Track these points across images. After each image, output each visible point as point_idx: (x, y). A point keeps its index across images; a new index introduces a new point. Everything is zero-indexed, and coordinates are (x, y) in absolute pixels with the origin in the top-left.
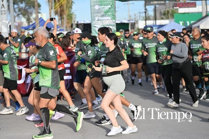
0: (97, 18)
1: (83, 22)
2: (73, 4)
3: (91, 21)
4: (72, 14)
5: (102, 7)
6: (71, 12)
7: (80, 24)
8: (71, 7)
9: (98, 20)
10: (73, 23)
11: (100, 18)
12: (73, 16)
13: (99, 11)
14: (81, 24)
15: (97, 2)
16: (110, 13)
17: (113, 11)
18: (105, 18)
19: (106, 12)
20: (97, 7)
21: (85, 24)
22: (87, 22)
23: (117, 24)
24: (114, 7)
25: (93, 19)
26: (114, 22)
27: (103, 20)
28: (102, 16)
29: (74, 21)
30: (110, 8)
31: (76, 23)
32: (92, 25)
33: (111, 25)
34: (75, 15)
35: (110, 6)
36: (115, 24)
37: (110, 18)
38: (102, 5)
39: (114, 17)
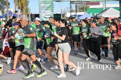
0: (42, 11)
1: (34, 13)
2: (29, 3)
3: (39, 13)
4: (28, 9)
5: (46, 5)
6: (28, 8)
7: (33, 14)
8: (28, 5)
9: (43, 12)
10: (29, 14)
11: (45, 11)
12: (29, 10)
13: (44, 7)
14: (34, 14)
15: (42, 2)
16: (50, 8)
17: (52, 7)
18: (47, 11)
19: (48, 8)
20: (42, 5)
21: (35, 15)
22: (37, 13)
23: (54, 14)
24: (52, 5)
25: (40, 11)
26: (52, 13)
27: (46, 12)
28: (46, 10)
29: (30, 13)
30: (50, 5)
31: (30, 14)
32: (40, 15)
33: (51, 15)
34: (30, 9)
35: (50, 4)
36: (53, 14)
37: (50, 11)
38: (45, 3)
39: (52, 11)
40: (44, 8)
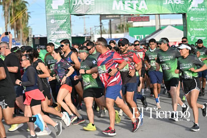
0: (52, 32)
1: (39, 36)
2: (29, 18)
3: (47, 35)
4: (28, 28)
5: (58, 21)
6: (28, 26)
7: (36, 38)
8: (27, 21)
9: (54, 34)
10: (30, 37)
11: (56, 32)
12: (30, 30)
13: (54, 25)
14: (38, 38)
15: (52, 16)
16: (66, 27)
17: (68, 25)
18: (60, 32)
19: (62, 26)
20: (52, 21)
21: (40, 38)
22: (44, 35)
23: (72, 38)
24: (69, 21)
25: (48, 32)
26: (69, 36)
27: (58, 34)
28: (58, 30)
29: (31, 35)
30: (65, 22)
31: (32, 37)
32: (48, 38)
34: (32, 29)
35: (65, 21)
36: (71, 38)
37: (65, 32)
38: (57, 19)
39: (70, 31)
40: (55, 27)
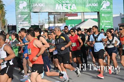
0: (19, 23)
1: (11, 25)
2: (6, 14)
4: (5, 20)
5: (23, 16)
6: (5, 19)
7: (10, 26)
8: (5, 16)
9: (21, 23)
10: (6, 25)
11: (22, 23)
13: (21, 18)
15: (20, 13)
16: (27, 20)
17: (29, 18)
18: (24, 22)
19: (25, 19)
20: (19, 16)
22: (14, 24)
23: (32, 26)
25: (17, 23)
26: (30, 25)
27: (23, 23)
28: (23, 21)
29: (6, 24)
30: (27, 17)
31: (7, 25)
32: (17, 26)
33: (28, 27)
34: (7, 20)
35: (27, 16)
37: (27, 22)
39: (30, 22)
